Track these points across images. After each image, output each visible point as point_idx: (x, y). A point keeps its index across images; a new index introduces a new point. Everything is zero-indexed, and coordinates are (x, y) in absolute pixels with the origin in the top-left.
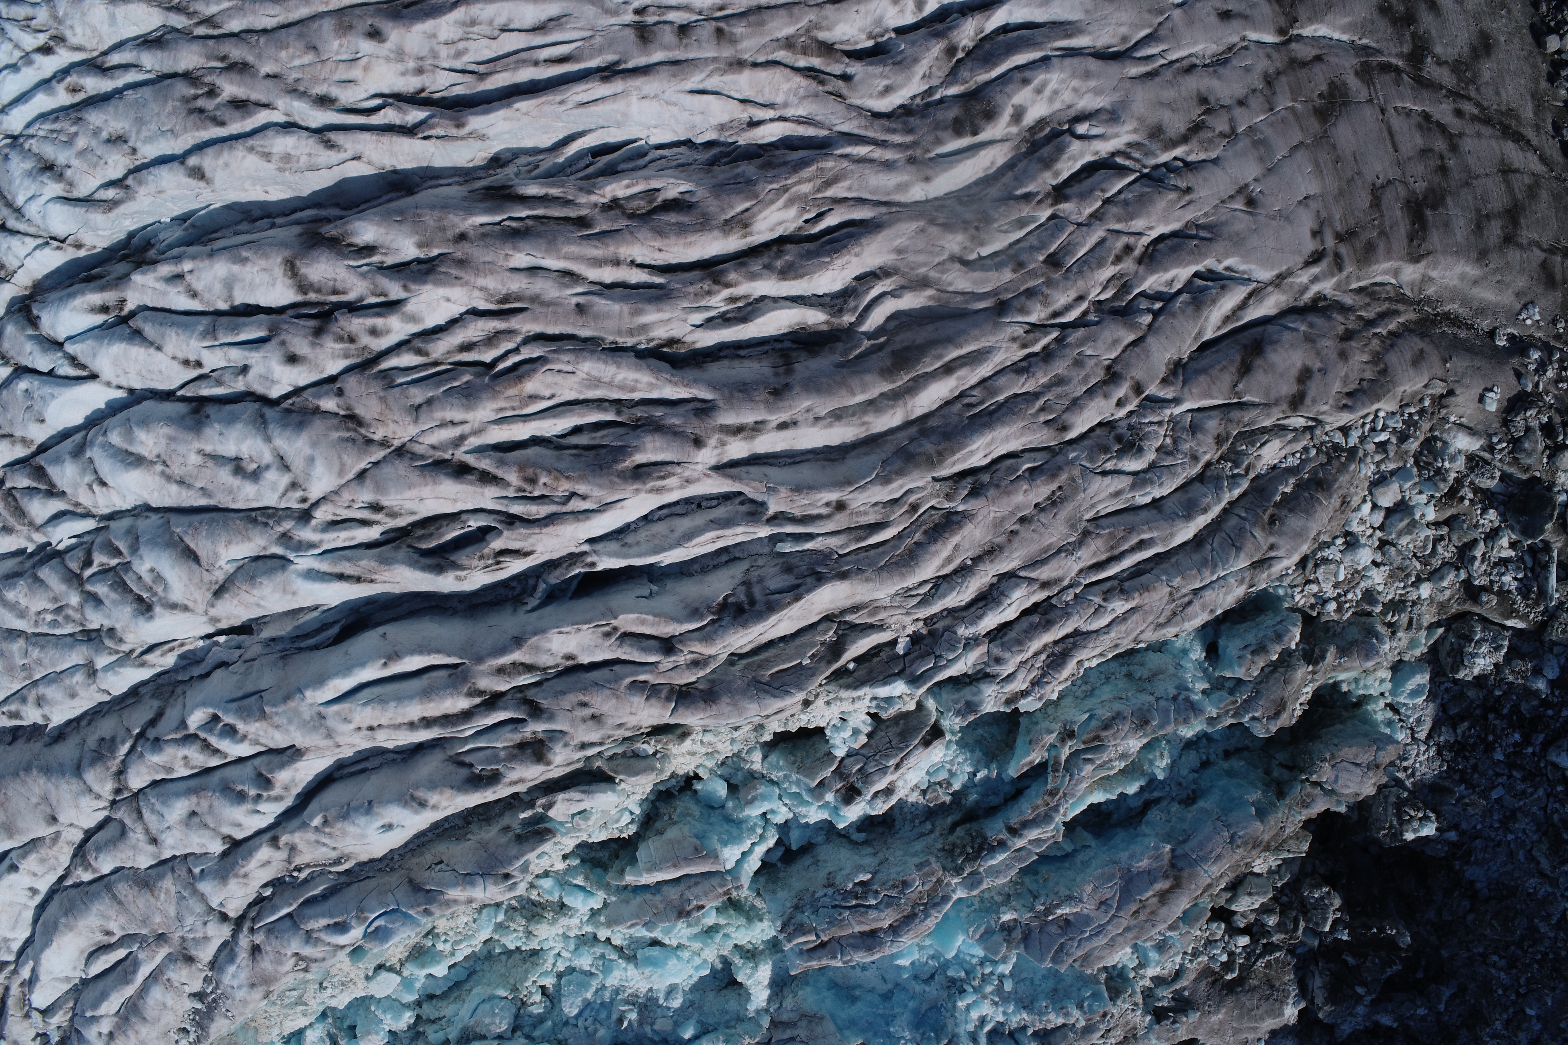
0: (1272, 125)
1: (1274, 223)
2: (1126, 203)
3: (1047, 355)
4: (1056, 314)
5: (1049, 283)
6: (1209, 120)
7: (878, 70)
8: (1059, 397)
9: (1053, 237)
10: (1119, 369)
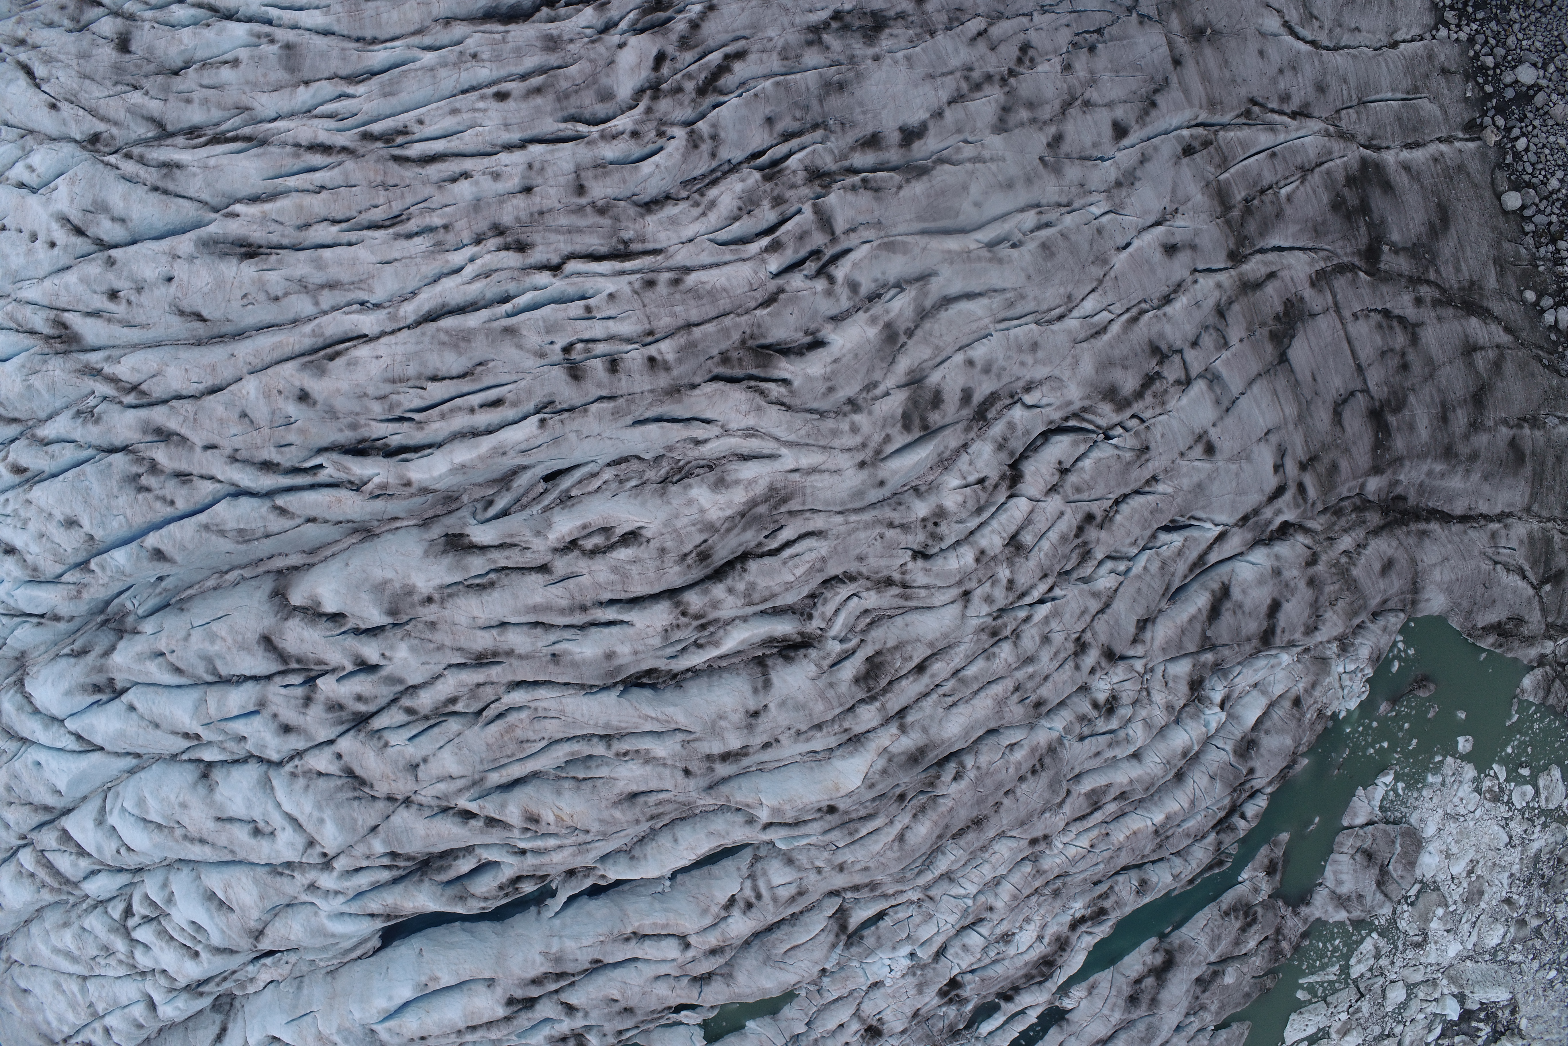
1: (1234, 465)
2: (1084, 471)
3: (1017, 637)
4: (1023, 596)
5: (1013, 567)
6: (1163, 369)
10: (1088, 636)
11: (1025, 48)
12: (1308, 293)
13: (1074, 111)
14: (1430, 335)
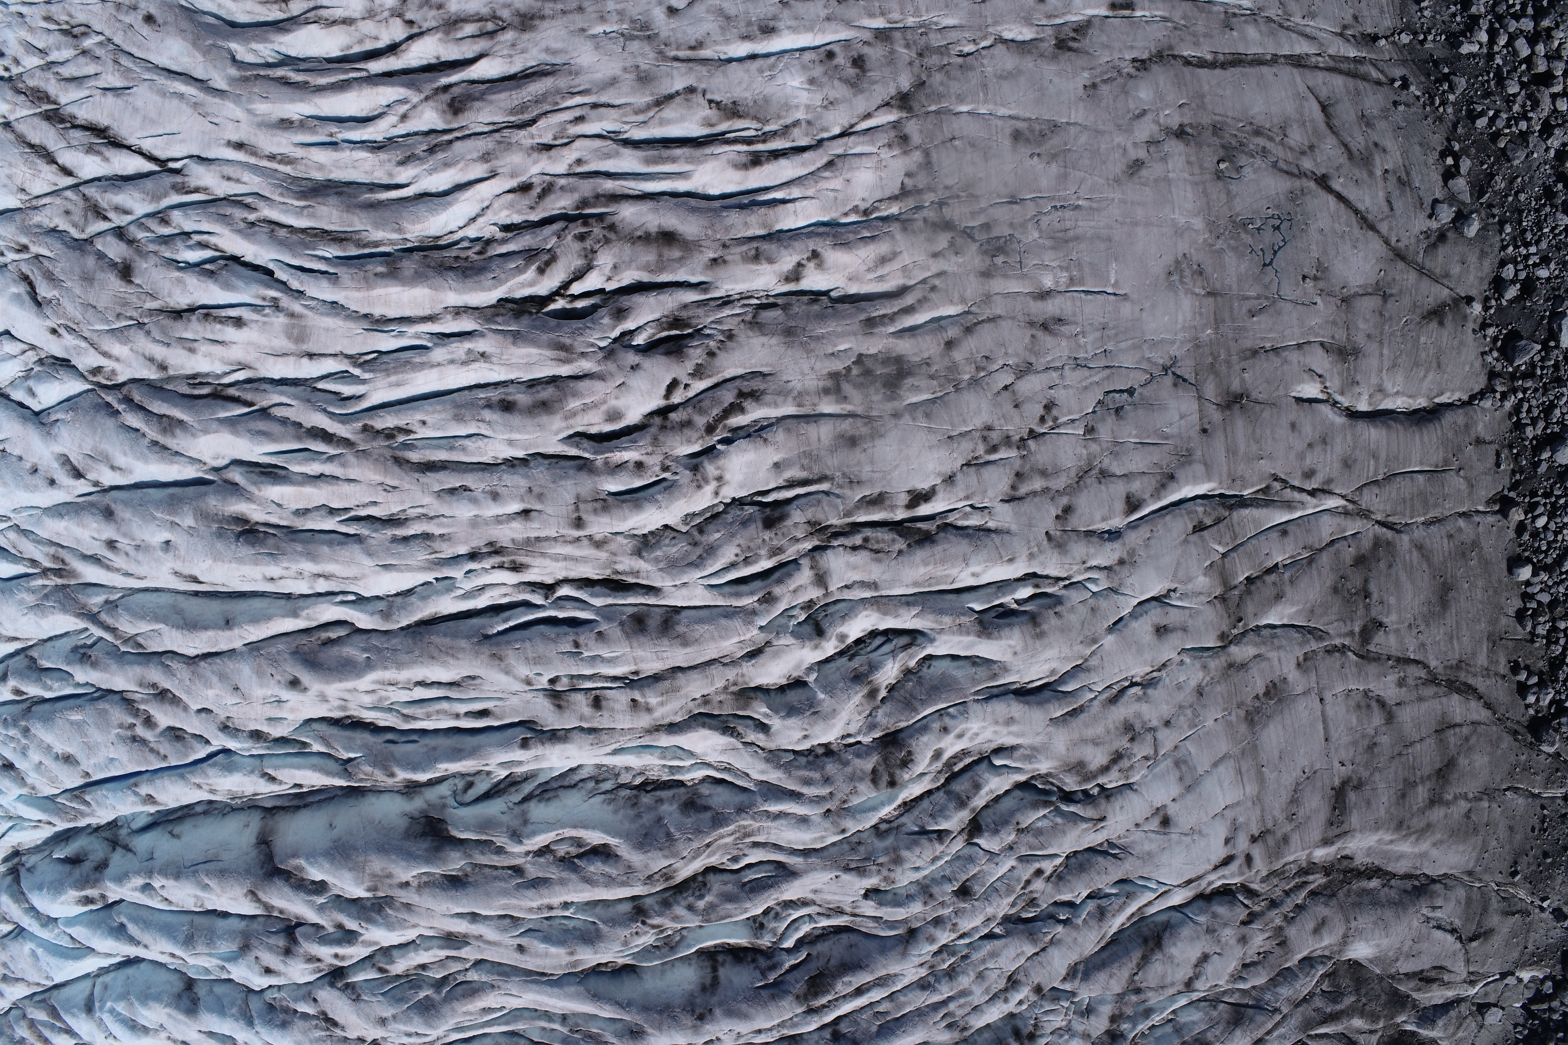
1: (1187, 839)
2: (1039, 832)
4: (965, 936)
5: (959, 913)
6: (1132, 747)
7: (797, 724)
9: (966, 868)
10: (1021, 977)
11: (1049, 407)
12: (1293, 675)
13: (1088, 481)
14: (1405, 715)
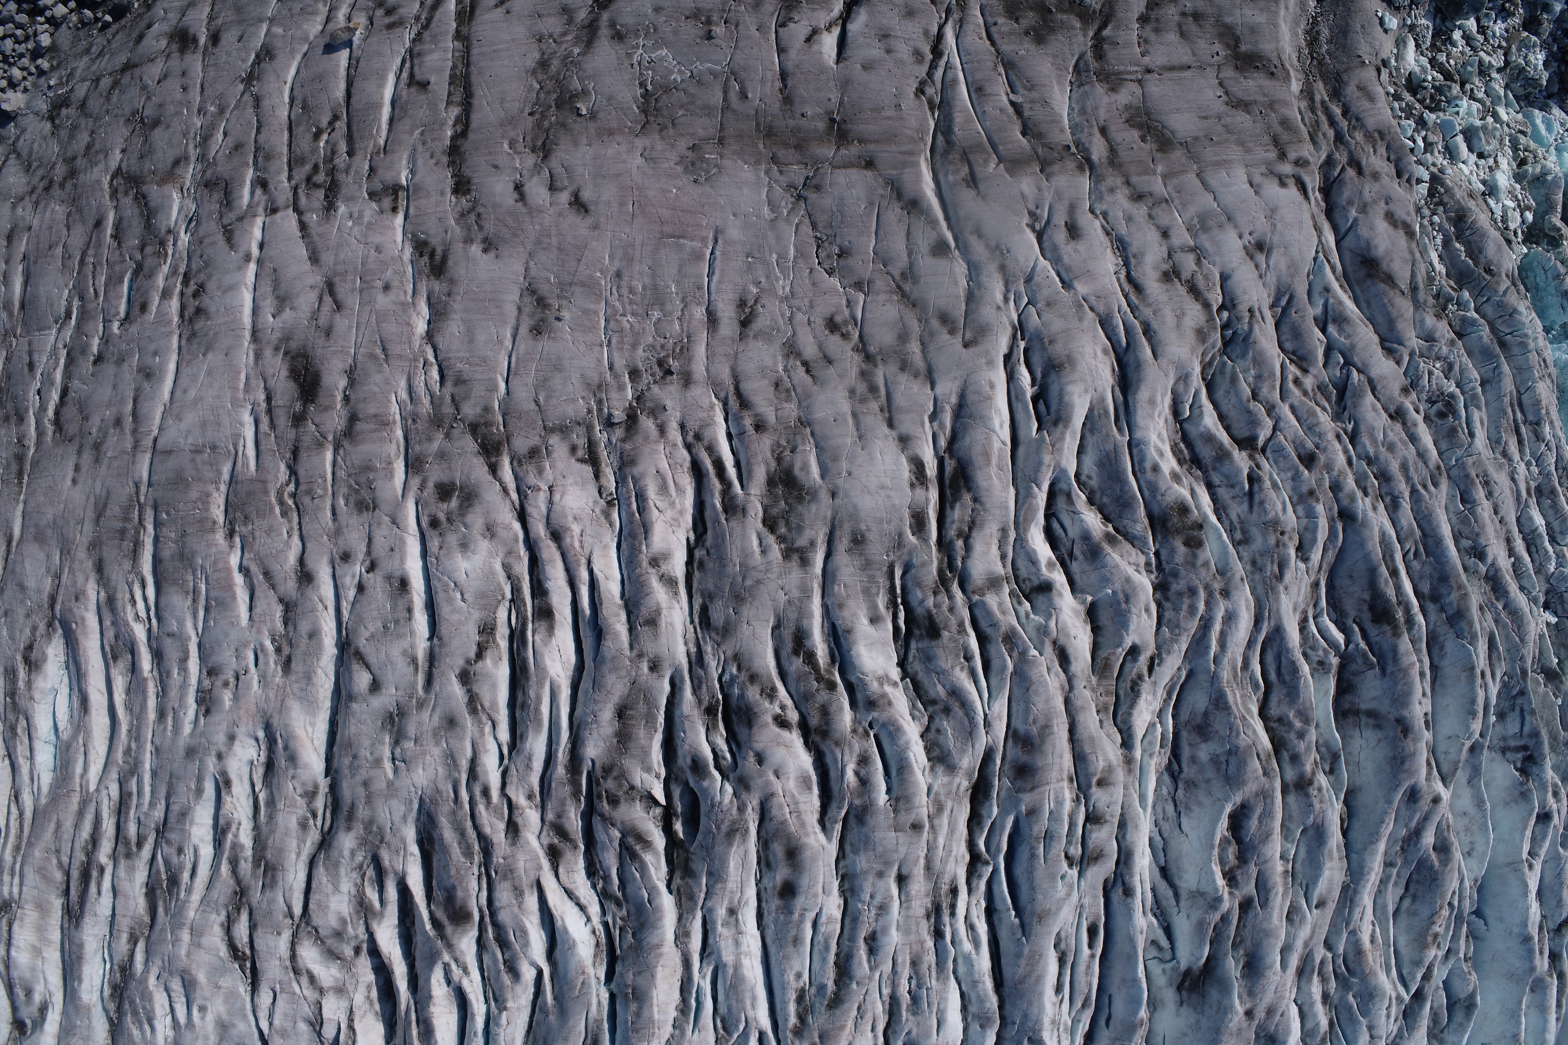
0: (1184, 205)
1: (1278, 225)
3: (1384, 477)
4: (1350, 463)
5: (1329, 468)
6: (1186, 275)
7: (1134, 619)
8: (1416, 470)
9: (1286, 457)
10: (1392, 408)
11: (832, 327)
12: (1123, 97)
13: (913, 294)
